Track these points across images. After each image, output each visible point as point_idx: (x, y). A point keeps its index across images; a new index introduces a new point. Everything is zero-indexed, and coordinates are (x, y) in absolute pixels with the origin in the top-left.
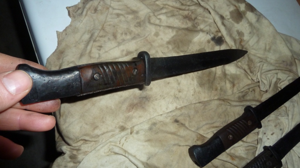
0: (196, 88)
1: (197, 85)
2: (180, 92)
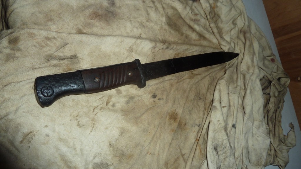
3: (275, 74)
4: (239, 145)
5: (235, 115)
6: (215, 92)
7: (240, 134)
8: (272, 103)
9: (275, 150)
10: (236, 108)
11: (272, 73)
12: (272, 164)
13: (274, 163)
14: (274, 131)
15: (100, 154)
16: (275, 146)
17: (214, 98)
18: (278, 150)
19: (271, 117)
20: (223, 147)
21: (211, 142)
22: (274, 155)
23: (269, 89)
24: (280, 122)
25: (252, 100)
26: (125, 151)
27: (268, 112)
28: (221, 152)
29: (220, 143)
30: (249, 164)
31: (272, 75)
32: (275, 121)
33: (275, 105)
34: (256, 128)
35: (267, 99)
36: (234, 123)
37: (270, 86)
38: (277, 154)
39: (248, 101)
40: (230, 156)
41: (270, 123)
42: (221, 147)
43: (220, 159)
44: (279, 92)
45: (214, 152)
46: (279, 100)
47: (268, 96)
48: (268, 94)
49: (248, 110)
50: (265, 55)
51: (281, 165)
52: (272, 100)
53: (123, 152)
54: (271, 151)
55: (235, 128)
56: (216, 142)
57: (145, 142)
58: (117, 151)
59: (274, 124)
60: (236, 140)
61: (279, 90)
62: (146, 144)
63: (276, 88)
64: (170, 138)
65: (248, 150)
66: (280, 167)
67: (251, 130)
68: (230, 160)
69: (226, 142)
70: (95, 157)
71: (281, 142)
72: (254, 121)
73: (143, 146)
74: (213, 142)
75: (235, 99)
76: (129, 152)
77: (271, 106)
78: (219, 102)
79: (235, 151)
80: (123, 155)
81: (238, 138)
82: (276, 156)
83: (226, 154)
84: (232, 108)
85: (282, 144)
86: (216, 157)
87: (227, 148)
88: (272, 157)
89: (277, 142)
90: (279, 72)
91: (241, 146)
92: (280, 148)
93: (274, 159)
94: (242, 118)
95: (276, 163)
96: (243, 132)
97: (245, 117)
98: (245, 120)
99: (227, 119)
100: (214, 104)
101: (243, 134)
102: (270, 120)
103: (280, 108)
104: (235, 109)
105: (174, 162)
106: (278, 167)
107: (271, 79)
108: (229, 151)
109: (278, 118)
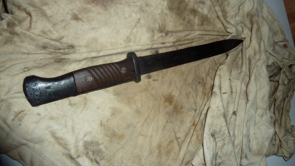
0: (164, 9)
1: (166, 7)
2: (147, 6)
3: (286, 61)
4: (240, 132)
5: (236, 102)
6: (216, 77)
7: (242, 122)
8: (280, 91)
9: (280, 141)
10: (238, 94)
11: (283, 60)
12: (275, 154)
13: (278, 154)
14: (281, 121)
15: (90, 133)
16: (280, 136)
17: (215, 84)
18: (284, 140)
19: (278, 106)
20: (221, 133)
21: (209, 129)
22: (278, 145)
23: (278, 76)
24: (288, 111)
25: (257, 87)
26: (116, 131)
27: (275, 100)
28: (219, 139)
29: (218, 129)
30: (249, 152)
31: (283, 61)
32: (283, 110)
33: (283, 94)
34: (259, 116)
35: (275, 86)
36: (235, 110)
37: (280, 74)
38: (282, 145)
39: (252, 87)
40: (228, 143)
41: (277, 112)
42: (219, 134)
43: (217, 145)
44: (290, 80)
45: (211, 138)
46: (289, 88)
47: (277, 83)
48: (276, 82)
49: (251, 97)
50: (276, 41)
51: (285, 156)
52: (281, 88)
53: (114, 131)
54: (275, 141)
55: (236, 115)
56: (214, 128)
57: (137, 123)
58: (108, 130)
59: (281, 113)
60: (237, 128)
61: (290, 77)
62: (139, 125)
63: (287, 76)
64: (164, 121)
65: (249, 138)
66: (285, 158)
67: (254, 118)
68: (228, 147)
69: (224, 129)
70: (85, 136)
71: (288, 133)
72: (257, 109)
73: (135, 127)
74: (210, 129)
75: (239, 86)
76: (120, 132)
77: (279, 94)
78: (219, 88)
79: (234, 139)
80: (114, 135)
81: (239, 126)
82: (280, 146)
83: (224, 141)
84: (235, 95)
85: (289, 134)
86: (213, 143)
87: (225, 135)
88: (277, 147)
89: (283, 133)
90: (291, 59)
91: (242, 133)
92: (285, 139)
93: (278, 150)
94: (244, 105)
95: (279, 154)
96: (245, 120)
97: (248, 104)
98: (247, 108)
99: (228, 106)
100: (214, 90)
101: (245, 122)
102: (277, 109)
103: (289, 97)
104: (237, 96)
105: (168, 145)
106: (282, 157)
107: (281, 66)
108: (227, 138)
109: (286, 107)
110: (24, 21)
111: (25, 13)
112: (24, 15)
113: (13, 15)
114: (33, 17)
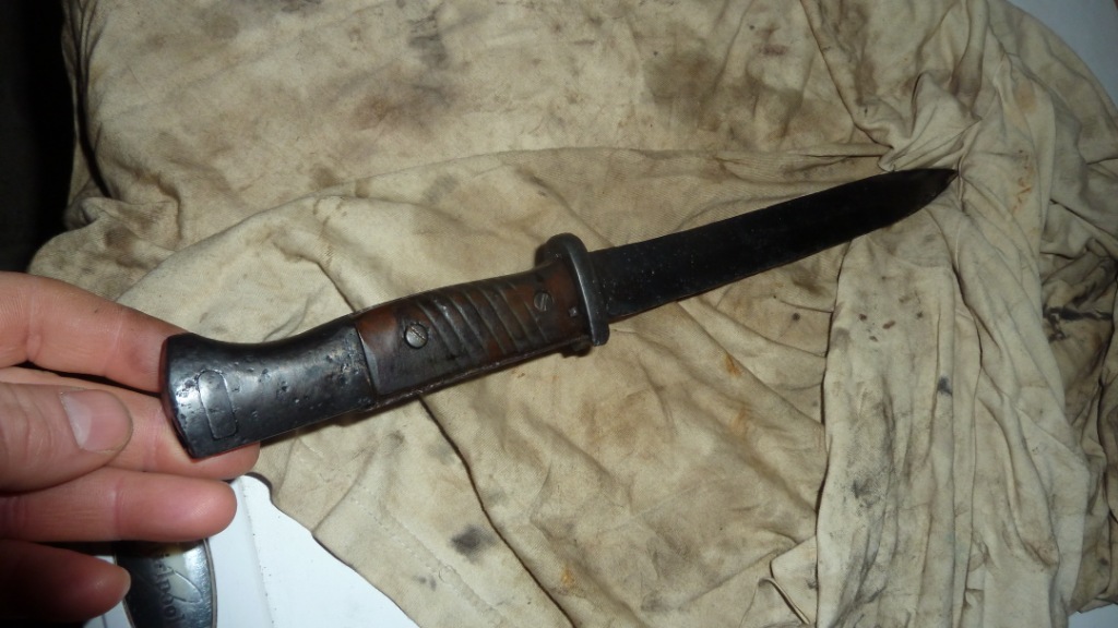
0: (637, 102)
1: (642, 94)
2: (572, 101)
19: (1113, 411)
23: (1110, 296)
27: (1103, 388)
35: (1097, 338)
37: (1115, 284)
41: (1109, 436)
47: (1105, 325)
48: (1103, 319)
54: (1110, 547)
102: (1109, 423)
110: (157, 217)
111: (158, 190)
112: (155, 196)
113: (122, 203)
114: (184, 201)
